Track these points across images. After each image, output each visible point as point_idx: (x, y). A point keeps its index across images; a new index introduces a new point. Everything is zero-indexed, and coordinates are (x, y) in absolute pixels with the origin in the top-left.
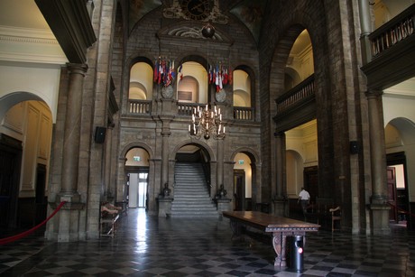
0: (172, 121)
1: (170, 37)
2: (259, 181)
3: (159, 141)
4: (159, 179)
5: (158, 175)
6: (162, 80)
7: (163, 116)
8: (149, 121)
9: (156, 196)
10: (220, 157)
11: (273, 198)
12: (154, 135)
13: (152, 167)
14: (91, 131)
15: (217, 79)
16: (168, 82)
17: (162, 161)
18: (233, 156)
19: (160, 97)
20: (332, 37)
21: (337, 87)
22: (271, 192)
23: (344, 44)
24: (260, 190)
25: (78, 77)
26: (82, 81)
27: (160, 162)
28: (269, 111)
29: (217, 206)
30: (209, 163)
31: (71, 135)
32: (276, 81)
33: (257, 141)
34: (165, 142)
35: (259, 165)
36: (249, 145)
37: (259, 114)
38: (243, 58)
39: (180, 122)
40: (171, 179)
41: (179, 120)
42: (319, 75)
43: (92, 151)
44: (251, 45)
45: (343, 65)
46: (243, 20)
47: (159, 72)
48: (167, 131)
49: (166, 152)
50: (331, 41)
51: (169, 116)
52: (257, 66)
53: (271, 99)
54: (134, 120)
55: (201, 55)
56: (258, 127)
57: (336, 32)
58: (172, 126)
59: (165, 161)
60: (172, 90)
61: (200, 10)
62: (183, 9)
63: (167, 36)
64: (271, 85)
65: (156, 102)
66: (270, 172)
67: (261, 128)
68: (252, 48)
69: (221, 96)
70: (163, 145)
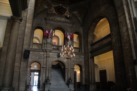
0: (50, 52)
1: (51, 20)
2: (84, 76)
3: (45, 59)
4: (45, 75)
5: (44, 73)
6: (47, 36)
7: (47, 50)
8: (41, 52)
9: (43, 82)
10: (69, 66)
11: (90, 82)
12: (43, 57)
13: (42, 70)
14: (22, 52)
15: (68, 36)
16: (50, 36)
17: (46, 68)
18: (74, 66)
19: (46, 42)
20: (121, 19)
21: (125, 38)
22: (89, 80)
23: (127, 21)
24: (84, 79)
25: (17, 24)
26: (19, 26)
27: (45, 68)
28: (88, 49)
29: (68, 86)
30: (64, 69)
31: (11, 54)
32: (90, 38)
33: (83, 60)
34: (48, 60)
35: (83, 69)
36: (80, 62)
37: (83, 50)
38: (77, 29)
39: (54, 52)
40: (50, 75)
41: (53, 51)
42: (113, 34)
43: (22, 63)
44: (79, 25)
45: (127, 29)
46: (77, 16)
47: (46, 32)
48: (48, 56)
49: (48, 64)
50: (120, 21)
51: (49, 50)
52: (82, 32)
53: (89, 44)
54: (35, 51)
55: (62, 27)
56: (83, 55)
57: (123, 17)
58: (50, 54)
59: (47, 68)
60: (51, 40)
61: (61, 11)
62: (55, 10)
63: (49, 19)
64: (89, 39)
65: (44, 44)
66: (89, 72)
67: (84, 55)
68: (80, 26)
69: (69, 43)
70: (46, 61)
